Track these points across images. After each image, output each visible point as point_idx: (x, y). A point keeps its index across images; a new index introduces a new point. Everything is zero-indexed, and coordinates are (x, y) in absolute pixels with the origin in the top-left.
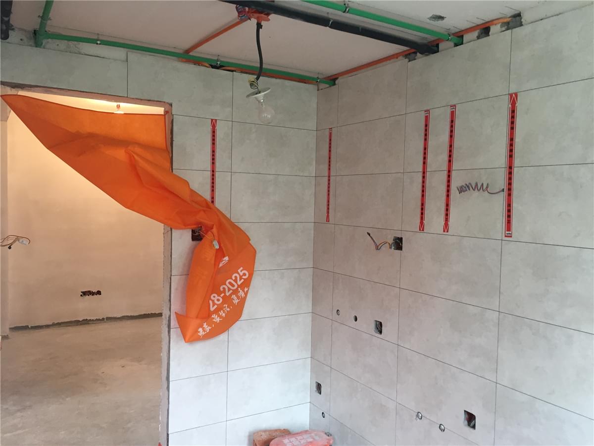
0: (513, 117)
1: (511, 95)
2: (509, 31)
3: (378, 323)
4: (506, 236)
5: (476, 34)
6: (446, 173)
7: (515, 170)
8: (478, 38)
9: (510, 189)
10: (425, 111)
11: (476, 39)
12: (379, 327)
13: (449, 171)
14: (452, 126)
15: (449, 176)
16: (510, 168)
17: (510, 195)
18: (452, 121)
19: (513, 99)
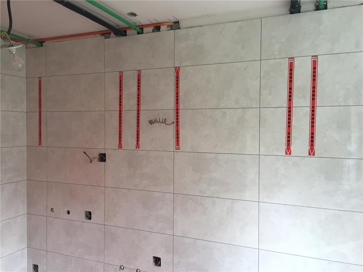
0: (177, 81)
1: (176, 68)
2: (173, 31)
3: (87, 213)
4: (176, 149)
5: (151, 29)
6: (136, 112)
7: (180, 111)
8: (153, 31)
9: (177, 122)
10: (119, 72)
11: (152, 32)
12: (89, 215)
13: (138, 111)
14: (139, 83)
15: (138, 114)
16: (177, 110)
17: (177, 125)
18: (139, 80)
19: (177, 71)
